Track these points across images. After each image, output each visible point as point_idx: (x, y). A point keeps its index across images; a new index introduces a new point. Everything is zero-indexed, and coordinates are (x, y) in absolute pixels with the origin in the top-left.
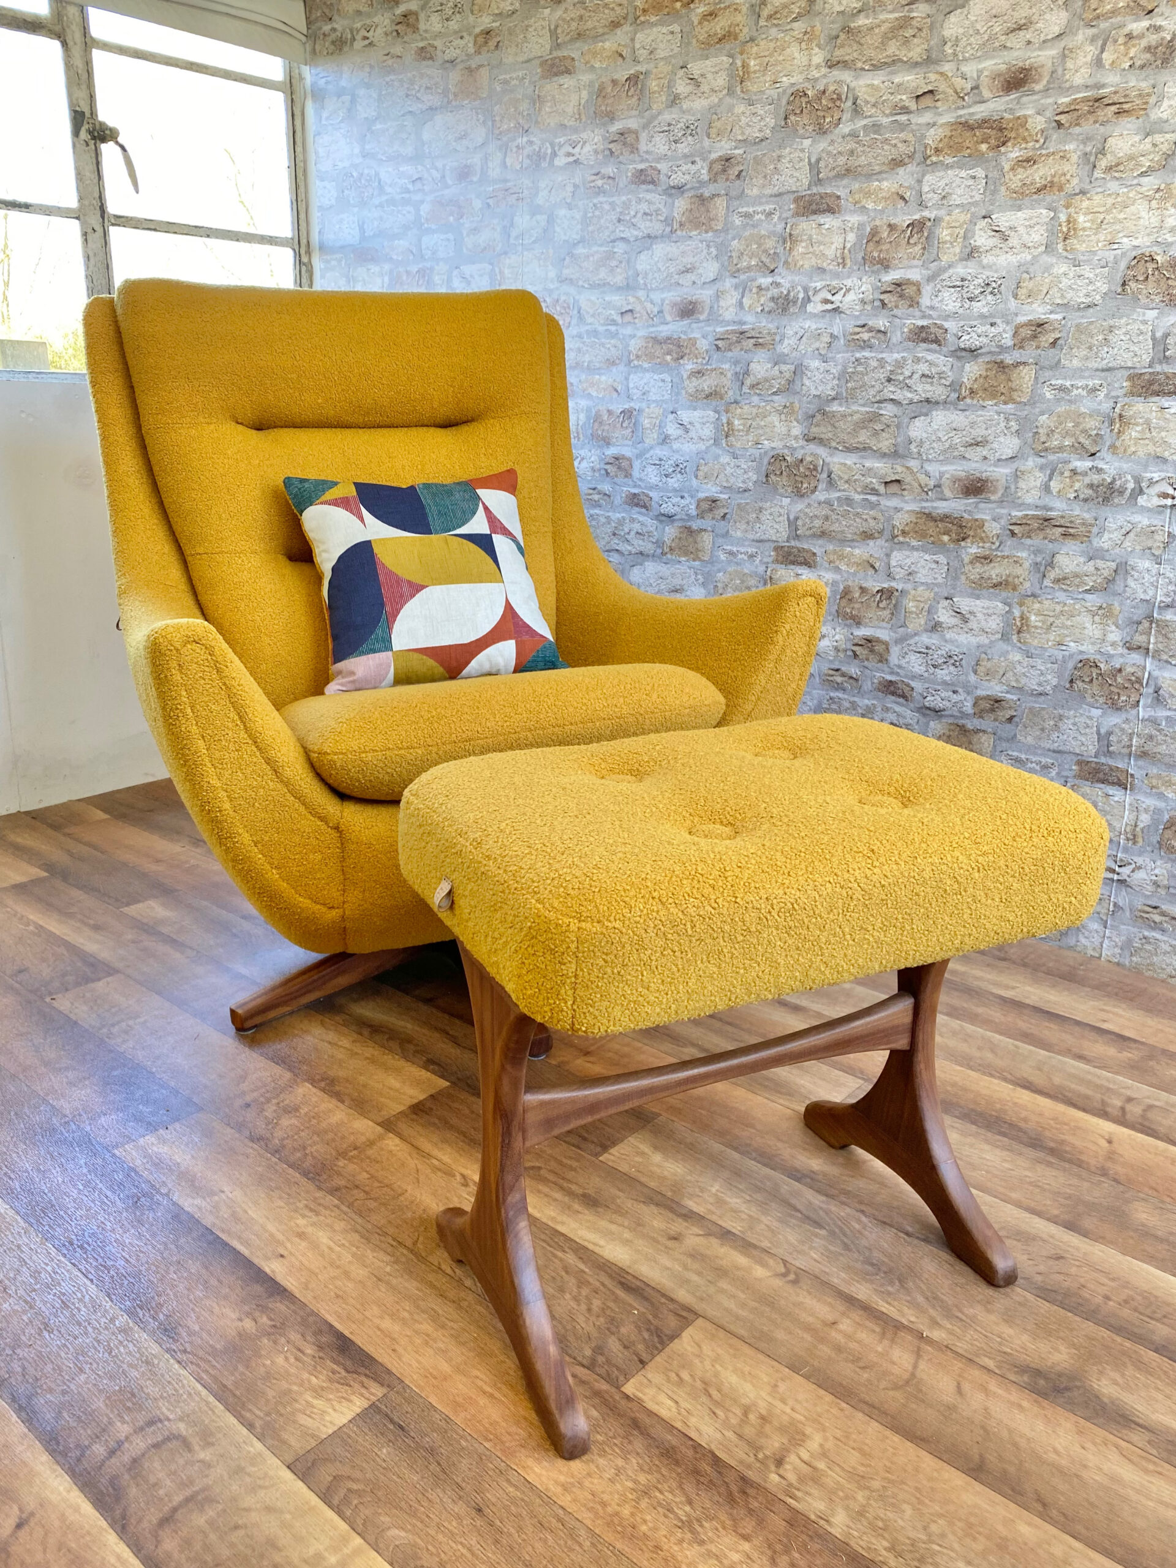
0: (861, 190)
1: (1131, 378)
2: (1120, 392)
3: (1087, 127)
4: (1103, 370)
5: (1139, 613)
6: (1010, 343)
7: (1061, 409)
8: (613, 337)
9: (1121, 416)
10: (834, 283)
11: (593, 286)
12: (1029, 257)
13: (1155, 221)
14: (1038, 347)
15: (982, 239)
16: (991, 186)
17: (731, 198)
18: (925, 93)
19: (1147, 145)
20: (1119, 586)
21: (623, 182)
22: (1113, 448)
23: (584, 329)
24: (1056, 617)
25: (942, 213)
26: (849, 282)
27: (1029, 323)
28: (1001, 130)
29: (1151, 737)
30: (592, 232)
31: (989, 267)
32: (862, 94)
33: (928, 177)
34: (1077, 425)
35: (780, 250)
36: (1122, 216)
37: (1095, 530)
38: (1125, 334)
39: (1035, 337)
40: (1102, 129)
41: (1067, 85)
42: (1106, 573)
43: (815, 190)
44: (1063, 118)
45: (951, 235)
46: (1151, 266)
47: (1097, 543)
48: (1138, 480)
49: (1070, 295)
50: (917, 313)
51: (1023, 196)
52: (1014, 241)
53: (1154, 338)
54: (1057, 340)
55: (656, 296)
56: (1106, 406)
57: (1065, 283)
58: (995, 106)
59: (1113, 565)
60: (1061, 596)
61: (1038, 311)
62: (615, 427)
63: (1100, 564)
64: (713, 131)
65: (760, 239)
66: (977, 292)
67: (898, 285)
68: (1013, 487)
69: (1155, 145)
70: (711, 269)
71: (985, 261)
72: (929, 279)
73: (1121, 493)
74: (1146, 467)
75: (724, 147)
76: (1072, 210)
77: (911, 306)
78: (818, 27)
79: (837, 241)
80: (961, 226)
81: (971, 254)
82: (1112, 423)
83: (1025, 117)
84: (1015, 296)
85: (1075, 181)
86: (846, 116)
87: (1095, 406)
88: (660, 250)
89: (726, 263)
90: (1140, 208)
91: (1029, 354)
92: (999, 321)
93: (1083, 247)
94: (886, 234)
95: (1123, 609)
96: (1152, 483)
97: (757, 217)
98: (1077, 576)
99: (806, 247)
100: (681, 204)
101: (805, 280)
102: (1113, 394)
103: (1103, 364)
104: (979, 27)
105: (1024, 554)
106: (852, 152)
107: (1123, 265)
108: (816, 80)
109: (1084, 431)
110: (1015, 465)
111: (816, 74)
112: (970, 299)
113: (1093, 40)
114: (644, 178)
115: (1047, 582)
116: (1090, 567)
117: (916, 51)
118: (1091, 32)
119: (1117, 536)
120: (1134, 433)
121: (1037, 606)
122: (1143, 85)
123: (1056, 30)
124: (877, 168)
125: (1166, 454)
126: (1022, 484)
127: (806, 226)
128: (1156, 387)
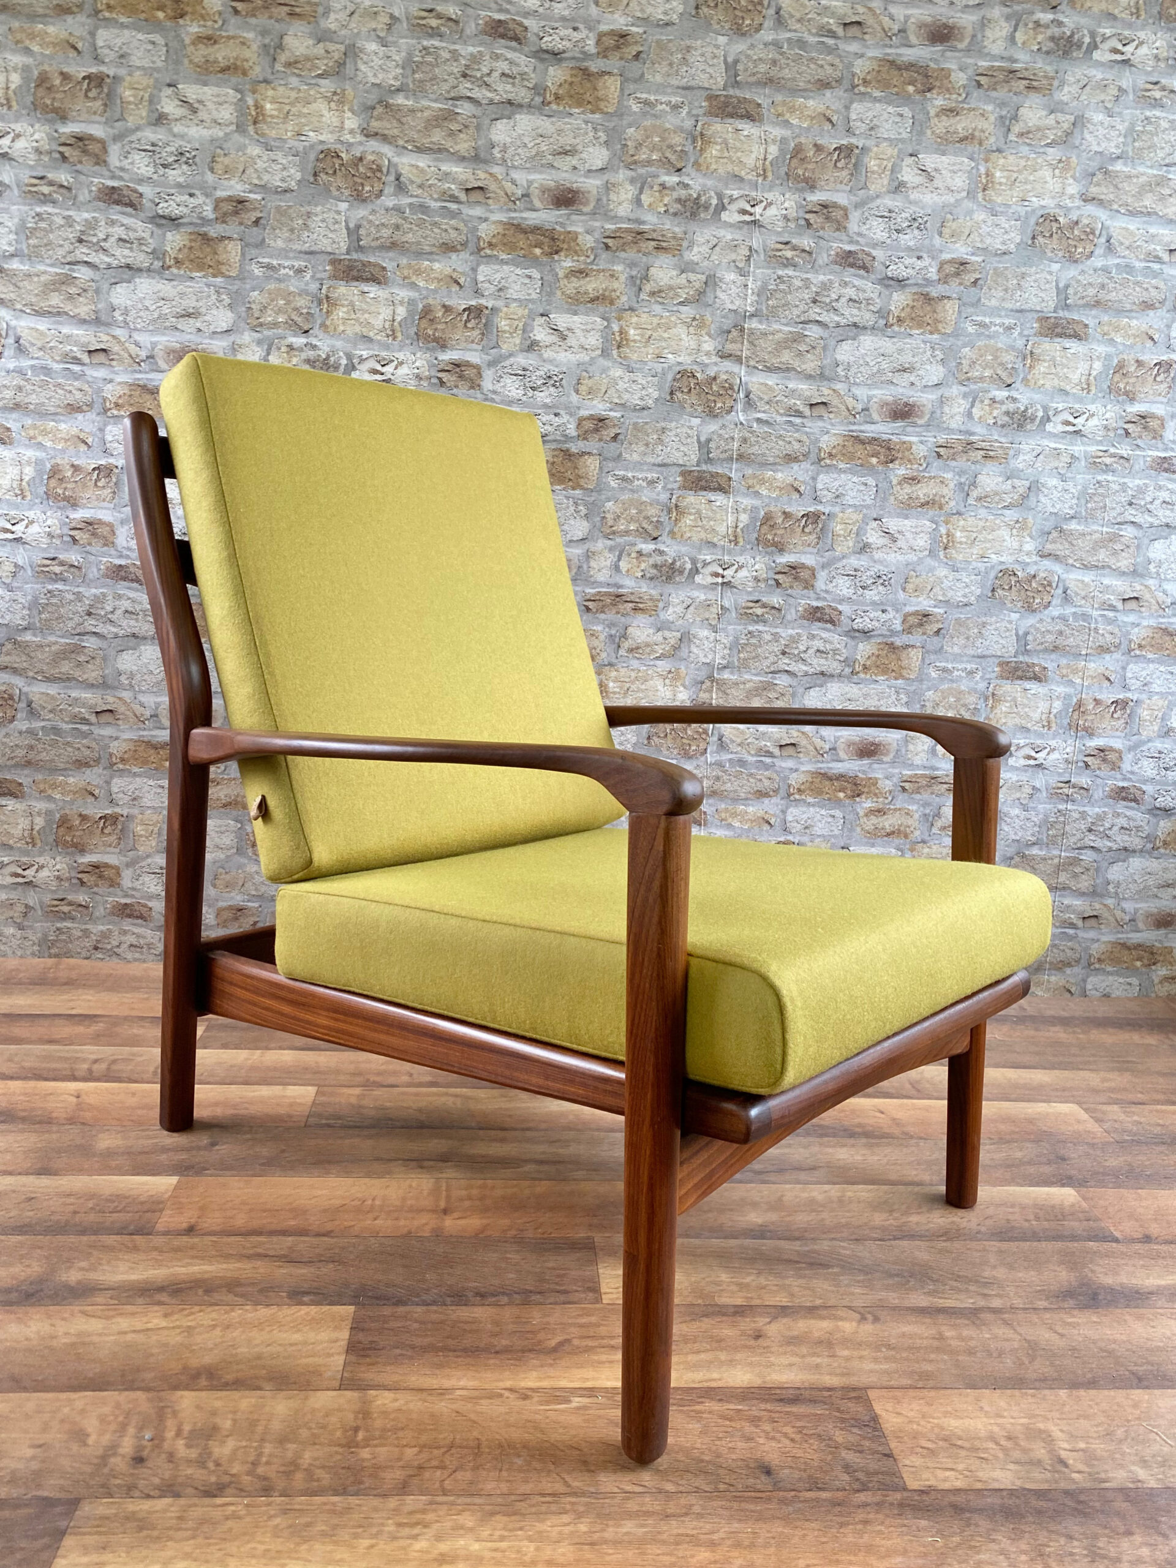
0: (409, 266)
1: (682, 474)
2: (676, 486)
3: (631, 254)
4: (659, 465)
5: (703, 674)
6: (574, 433)
7: (626, 496)
8: (76, 379)
9: (677, 506)
10: (384, 354)
11: (39, 313)
12: (587, 358)
13: (693, 345)
14: (600, 440)
15: (540, 334)
16: (548, 288)
17: (247, 245)
18: (474, 188)
19: (682, 280)
20: (684, 652)
21: (84, 196)
22: (672, 533)
23: (26, 363)
24: (632, 682)
25: (500, 303)
26: (401, 356)
27: (591, 418)
28: (553, 239)
29: (718, 778)
30: (35, 246)
31: (551, 361)
32: (405, 171)
33: (482, 268)
34: (640, 512)
35: (315, 310)
36: (666, 335)
37: (661, 605)
38: (677, 435)
39: (596, 430)
40: (644, 259)
41: (612, 214)
42: (672, 642)
43: (355, 256)
44: (610, 242)
45: (510, 326)
46: (693, 381)
47: (663, 616)
48: (694, 561)
49: (626, 396)
50: (479, 395)
51: (578, 302)
52: (572, 341)
53: (699, 442)
54: (617, 435)
55: (144, 338)
56: (664, 497)
57: (621, 385)
58: (545, 216)
59: (678, 635)
60: (635, 664)
61: (598, 407)
62: (85, 486)
63: (667, 634)
64: (218, 167)
65: (288, 296)
66: (539, 383)
67: (458, 366)
68: (585, 567)
69: (689, 281)
70: (223, 318)
71: (546, 356)
72: (491, 364)
73: (681, 572)
74: (700, 550)
75: (235, 188)
76: (622, 323)
77: (472, 388)
78: (350, 93)
79: (385, 313)
80: (519, 319)
81: (532, 346)
82: (669, 511)
83: (576, 233)
84: (577, 392)
85: (624, 298)
86: (389, 190)
87: (654, 496)
88: (145, 286)
89: (244, 315)
90: (681, 331)
91: (592, 445)
92: (562, 412)
93: (635, 357)
94: (440, 314)
95: (689, 672)
96: (705, 564)
97: (283, 271)
98: (647, 645)
99: (348, 313)
100: (174, 241)
101: (349, 347)
102: (670, 486)
103: (659, 460)
104: (526, 140)
105: (599, 628)
106: (397, 227)
107: (670, 377)
108: (351, 145)
109: (647, 518)
110: (586, 547)
111: (348, 138)
112: (533, 389)
113: (632, 181)
114: (113, 197)
115: (622, 652)
116: (659, 637)
117: (463, 145)
118: (630, 173)
119: (680, 609)
120: (688, 520)
121: (614, 674)
122: (677, 229)
123: (599, 164)
124: (427, 249)
125: (715, 540)
126: (593, 564)
127: (344, 291)
128: (703, 483)
